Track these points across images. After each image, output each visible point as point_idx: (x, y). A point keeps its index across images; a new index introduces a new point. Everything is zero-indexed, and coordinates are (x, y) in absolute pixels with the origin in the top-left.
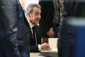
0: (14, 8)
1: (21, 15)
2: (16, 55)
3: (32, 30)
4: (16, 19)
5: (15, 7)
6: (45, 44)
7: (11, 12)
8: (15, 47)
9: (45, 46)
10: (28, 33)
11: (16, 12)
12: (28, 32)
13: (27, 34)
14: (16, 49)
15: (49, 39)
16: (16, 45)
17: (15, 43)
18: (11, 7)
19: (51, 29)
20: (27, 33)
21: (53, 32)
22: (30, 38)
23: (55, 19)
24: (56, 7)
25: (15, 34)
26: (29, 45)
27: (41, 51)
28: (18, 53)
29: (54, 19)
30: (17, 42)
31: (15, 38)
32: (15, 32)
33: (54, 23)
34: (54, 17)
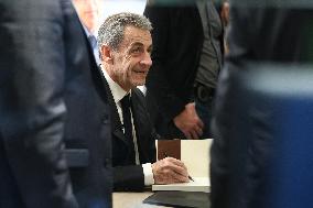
1: (79, 56)
3: (120, 111)
4: (61, 71)
5: (58, 27)
6: (167, 161)
7: (42, 43)
8: (59, 172)
10: (106, 122)
11: (62, 44)
12: (106, 117)
13: (103, 124)
14: (61, 179)
15: (184, 143)
16: (63, 164)
17: (59, 158)
18: (43, 28)
19: (191, 106)
20: (103, 120)
21: (197, 118)
22: (114, 137)
23: (203, 68)
24: (209, 25)
25: (59, 126)
26: (109, 166)
27: (155, 188)
28: (69, 194)
29: (200, 69)
30: (64, 155)
31: (58, 138)
32: (58, 119)
33: (199, 84)
34: (202, 63)
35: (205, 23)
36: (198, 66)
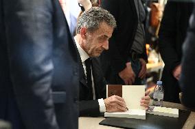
5: (49, 14)
6: (114, 98)
8: (48, 107)
9: (114, 102)
11: (51, 24)
13: (75, 75)
14: (49, 112)
15: (124, 87)
16: (50, 102)
17: (48, 99)
25: (49, 78)
28: (54, 122)
31: (48, 86)
32: (48, 73)
36: (134, 40)
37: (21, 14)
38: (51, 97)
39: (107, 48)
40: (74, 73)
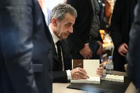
0: (29, 10)
1: (39, 22)
2: (30, 88)
4: (32, 28)
5: (30, 8)
6: (77, 69)
7: (23, 16)
8: (30, 75)
9: (78, 72)
11: (32, 16)
12: (51, 49)
13: (49, 53)
14: (31, 78)
15: (85, 61)
16: (31, 71)
17: (30, 68)
18: (23, 9)
19: (87, 45)
21: (89, 50)
22: (54, 59)
25: (30, 54)
26: (51, 72)
27: (72, 81)
28: (34, 85)
29: (91, 29)
31: (29, 59)
32: (29, 50)
33: (90, 35)
34: (92, 26)
35: (94, 8)
36: (91, 27)
37: (9, 8)
38: (32, 67)
39: (72, 32)
40: (49, 51)
